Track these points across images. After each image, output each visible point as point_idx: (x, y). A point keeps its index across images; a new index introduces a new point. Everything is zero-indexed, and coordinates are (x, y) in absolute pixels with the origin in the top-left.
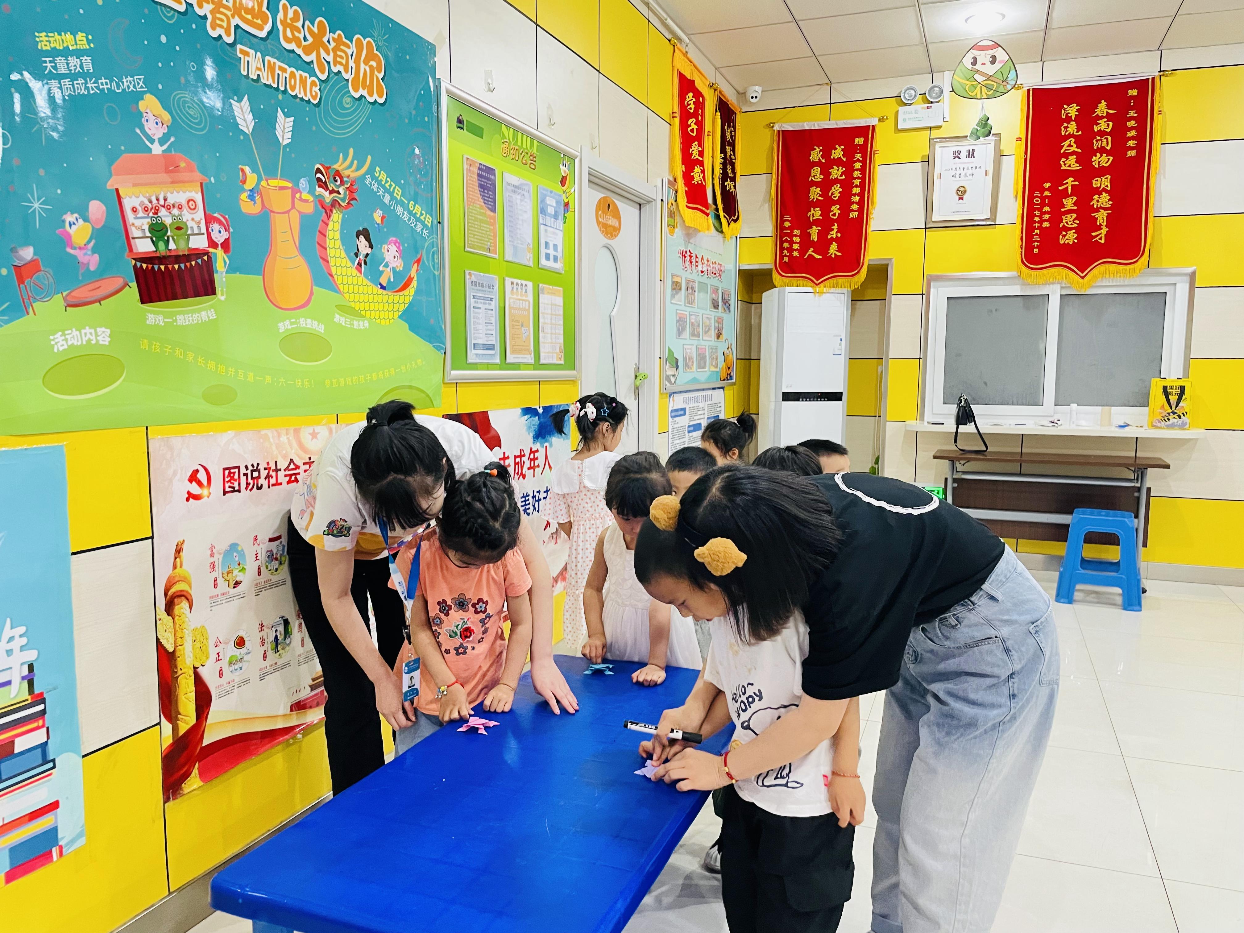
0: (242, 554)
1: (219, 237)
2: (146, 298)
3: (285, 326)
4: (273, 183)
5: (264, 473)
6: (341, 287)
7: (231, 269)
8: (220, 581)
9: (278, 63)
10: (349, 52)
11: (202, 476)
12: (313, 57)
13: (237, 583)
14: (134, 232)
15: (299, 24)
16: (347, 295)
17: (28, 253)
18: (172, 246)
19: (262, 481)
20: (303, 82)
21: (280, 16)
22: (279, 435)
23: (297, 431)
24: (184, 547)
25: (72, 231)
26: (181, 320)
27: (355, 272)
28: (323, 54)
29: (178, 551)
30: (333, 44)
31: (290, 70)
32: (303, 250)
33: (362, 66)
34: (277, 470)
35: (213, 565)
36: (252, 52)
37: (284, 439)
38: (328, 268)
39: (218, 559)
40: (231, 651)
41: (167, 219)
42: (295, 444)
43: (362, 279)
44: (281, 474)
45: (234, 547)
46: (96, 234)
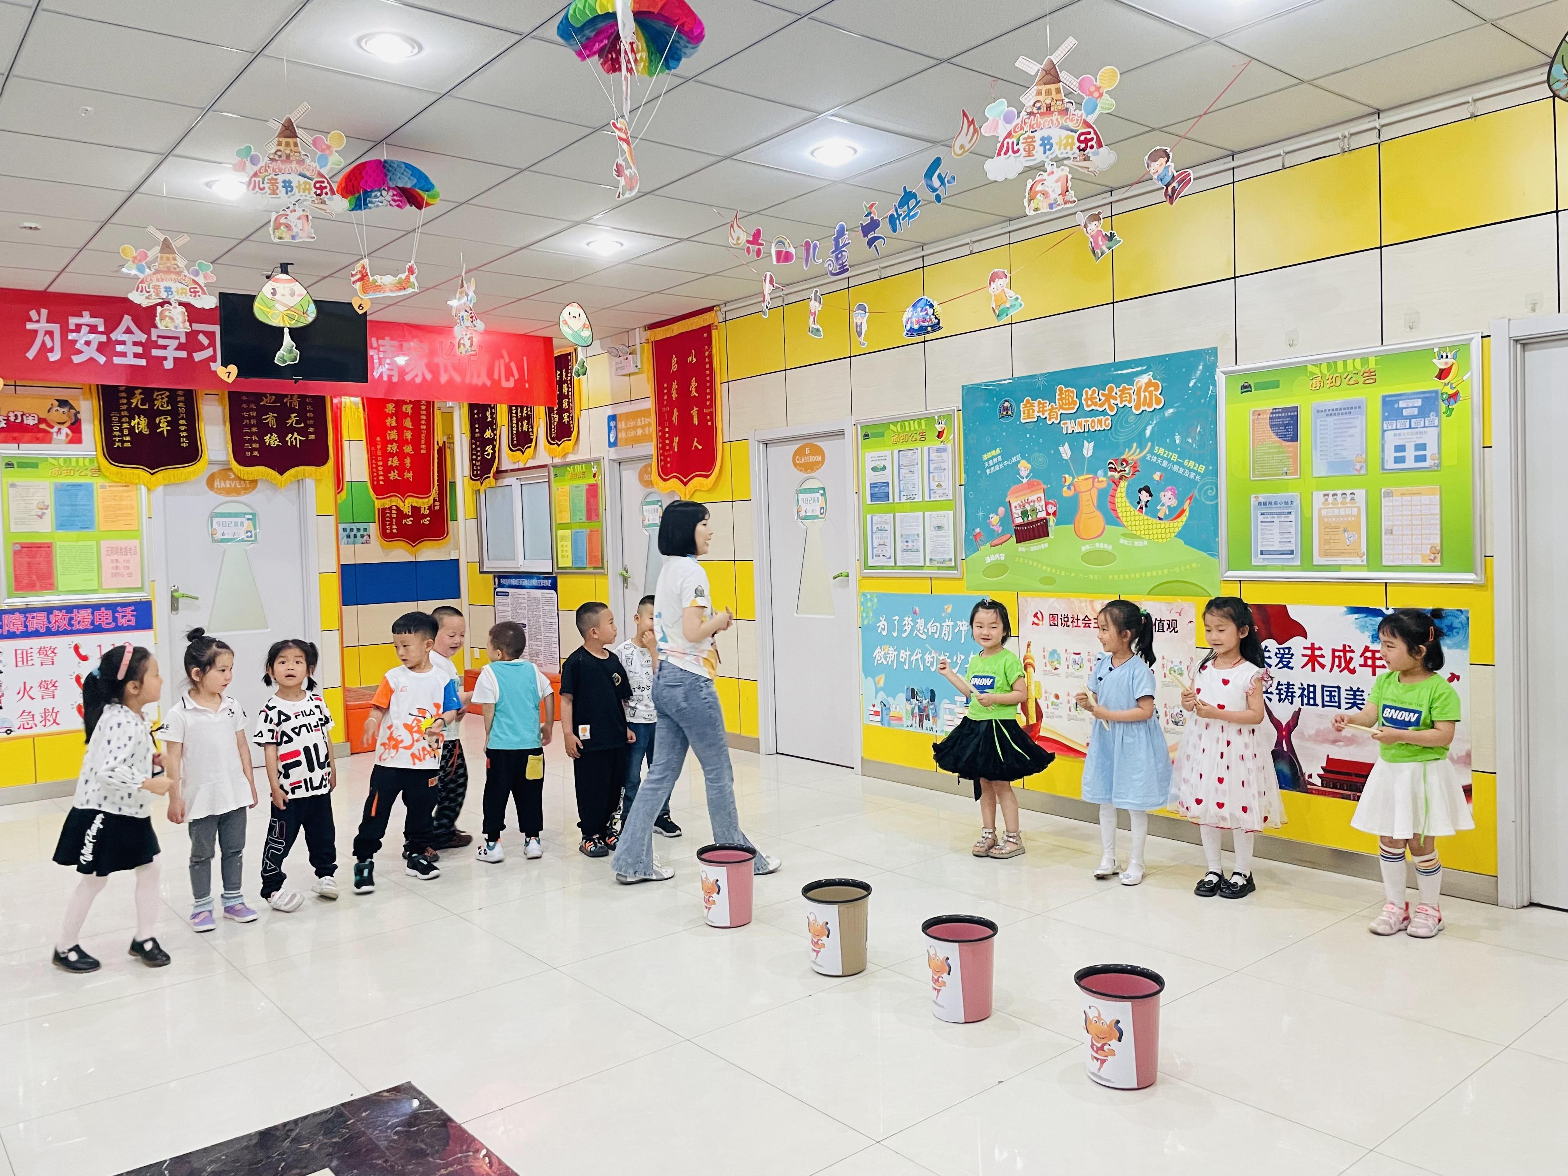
0: (1059, 655)
1: (1051, 511)
2: (1018, 541)
3: (1086, 548)
4: (1081, 478)
5: (1071, 620)
6: (1125, 523)
7: (1057, 524)
8: (1048, 664)
9: (1083, 420)
10: (1132, 392)
11: (1039, 615)
12: (1106, 406)
13: (1056, 669)
14: (1016, 516)
15: (1096, 395)
16: (1130, 528)
17: (978, 530)
18: (1030, 518)
19: (1069, 623)
20: (1100, 422)
21: (1084, 397)
22: (1081, 602)
23: (1091, 601)
24: (1032, 644)
25: (992, 520)
26: (1032, 549)
27: (1137, 513)
28: (1112, 401)
29: (1029, 645)
30: (1119, 393)
31: (1090, 420)
32: (1100, 507)
33: (1142, 394)
34: (1078, 620)
35: (1044, 656)
36: (1068, 422)
37: (1083, 604)
38: (1117, 514)
39: (1047, 654)
40: (1053, 699)
41: (1028, 508)
42: (1089, 608)
43: (1143, 516)
44: (1080, 622)
45: (1054, 651)
46: (1001, 519)
